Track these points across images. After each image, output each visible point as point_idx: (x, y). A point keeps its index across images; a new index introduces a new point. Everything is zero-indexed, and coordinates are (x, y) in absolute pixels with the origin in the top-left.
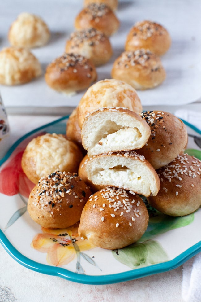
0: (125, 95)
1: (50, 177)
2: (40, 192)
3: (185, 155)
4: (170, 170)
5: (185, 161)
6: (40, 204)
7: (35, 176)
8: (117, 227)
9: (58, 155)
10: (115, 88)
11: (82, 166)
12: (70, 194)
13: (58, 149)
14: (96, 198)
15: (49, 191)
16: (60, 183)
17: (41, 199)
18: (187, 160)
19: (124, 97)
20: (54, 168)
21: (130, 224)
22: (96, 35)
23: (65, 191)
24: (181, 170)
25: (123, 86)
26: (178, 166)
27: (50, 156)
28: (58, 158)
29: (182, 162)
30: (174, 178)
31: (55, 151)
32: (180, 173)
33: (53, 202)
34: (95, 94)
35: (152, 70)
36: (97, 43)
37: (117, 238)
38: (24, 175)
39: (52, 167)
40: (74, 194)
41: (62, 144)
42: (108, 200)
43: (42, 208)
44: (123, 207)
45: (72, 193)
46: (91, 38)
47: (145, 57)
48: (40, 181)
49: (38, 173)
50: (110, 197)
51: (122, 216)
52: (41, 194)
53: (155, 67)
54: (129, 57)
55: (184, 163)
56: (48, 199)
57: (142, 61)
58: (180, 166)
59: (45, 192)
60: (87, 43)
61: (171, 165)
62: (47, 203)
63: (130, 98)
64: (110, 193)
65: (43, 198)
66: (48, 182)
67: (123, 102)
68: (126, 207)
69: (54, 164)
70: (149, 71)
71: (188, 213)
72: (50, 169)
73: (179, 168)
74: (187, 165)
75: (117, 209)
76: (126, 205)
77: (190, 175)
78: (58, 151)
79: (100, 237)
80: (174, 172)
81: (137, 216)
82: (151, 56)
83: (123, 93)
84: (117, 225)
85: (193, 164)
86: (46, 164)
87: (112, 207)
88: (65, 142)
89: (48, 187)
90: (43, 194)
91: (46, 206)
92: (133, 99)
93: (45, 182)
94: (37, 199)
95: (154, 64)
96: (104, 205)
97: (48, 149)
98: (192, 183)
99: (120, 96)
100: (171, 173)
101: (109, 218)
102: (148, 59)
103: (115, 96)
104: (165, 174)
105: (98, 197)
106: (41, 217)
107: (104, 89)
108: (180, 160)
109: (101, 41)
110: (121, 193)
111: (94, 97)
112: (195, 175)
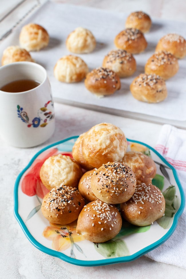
0: (116, 138)
1: (58, 190)
2: (50, 199)
3: (149, 185)
4: (137, 196)
5: (148, 190)
6: (50, 208)
7: (47, 184)
8: (102, 230)
9: (65, 173)
10: (110, 131)
11: (81, 183)
12: (70, 204)
13: (65, 168)
14: (89, 209)
15: (57, 200)
16: (65, 195)
17: (51, 205)
18: (150, 190)
19: (115, 139)
20: (61, 181)
21: (110, 229)
22: (126, 56)
23: (68, 201)
24: (145, 197)
25: (115, 130)
26: (143, 193)
27: (59, 173)
28: (64, 175)
29: (146, 191)
30: (139, 202)
31: (63, 170)
32: (143, 199)
33: (59, 208)
34: (96, 134)
35: (157, 91)
36: (125, 62)
37: (101, 237)
38: (40, 180)
39: (60, 181)
40: (73, 204)
41: (68, 165)
42: (97, 212)
43: (51, 211)
44: (107, 217)
45: (72, 203)
46: (122, 58)
47: (154, 81)
48: (51, 191)
49: (50, 183)
50: (98, 210)
51: (106, 223)
52: (51, 201)
53: (159, 89)
54: (143, 79)
55: (148, 192)
56: (56, 205)
57: (152, 84)
58: (144, 194)
59: (54, 200)
60: (118, 61)
61: (138, 192)
62: (55, 208)
63: (119, 140)
64: (98, 206)
65: (52, 205)
66: (56, 193)
67: (114, 142)
68: (108, 218)
69: (62, 179)
70: (155, 92)
71: (146, 225)
72: (58, 182)
73: (144, 195)
74: (149, 193)
75: (103, 219)
76: (108, 216)
77: (150, 201)
78: (65, 170)
79: (90, 236)
80: (140, 197)
81: (115, 223)
82: (158, 81)
83: (114, 136)
84: (102, 229)
85: (153, 193)
86: (56, 178)
87: (99, 217)
88: (71, 163)
89: (57, 197)
90: (53, 201)
91: (54, 210)
92: (121, 141)
93: (54, 193)
94: (49, 204)
95: (160, 87)
96: (94, 216)
97: (58, 167)
98: (151, 207)
99: (112, 138)
100: (138, 198)
101: (97, 225)
102: (156, 82)
103: (109, 137)
104: (134, 198)
105: (90, 209)
106: (50, 216)
107: (102, 131)
108: (145, 189)
109: (128, 61)
110: (105, 207)
111: (95, 135)
112: (153, 201)
